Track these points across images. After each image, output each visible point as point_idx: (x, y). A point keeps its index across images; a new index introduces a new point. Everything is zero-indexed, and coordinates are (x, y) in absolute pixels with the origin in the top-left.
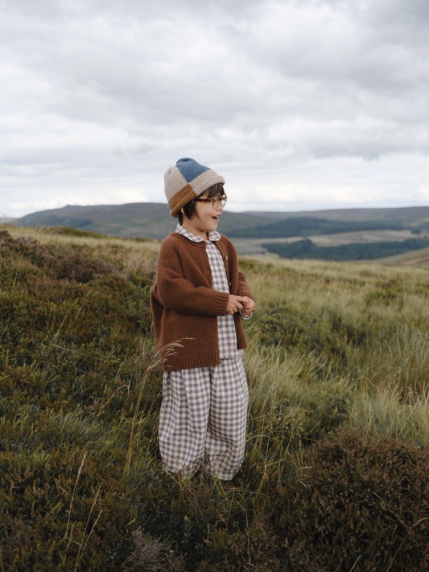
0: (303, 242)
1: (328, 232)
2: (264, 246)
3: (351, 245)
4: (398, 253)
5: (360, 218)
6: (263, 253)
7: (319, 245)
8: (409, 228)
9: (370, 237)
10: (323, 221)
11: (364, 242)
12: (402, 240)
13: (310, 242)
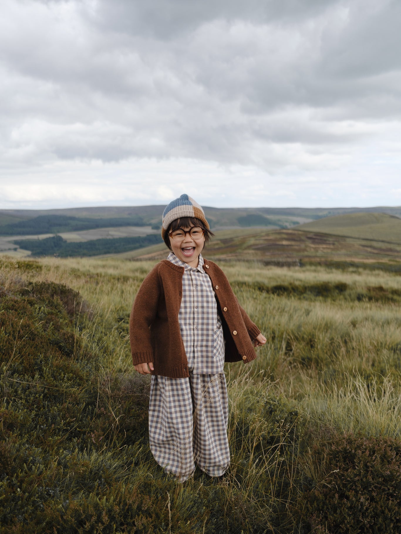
0: (53, 238)
1: (77, 229)
2: (16, 243)
3: (99, 240)
4: (141, 247)
5: (106, 216)
6: (15, 249)
7: (68, 241)
8: (150, 225)
9: (116, 233)
10: (72, 218)
11: (110, 237)
12: (144, 236)
13: (60, 239)
